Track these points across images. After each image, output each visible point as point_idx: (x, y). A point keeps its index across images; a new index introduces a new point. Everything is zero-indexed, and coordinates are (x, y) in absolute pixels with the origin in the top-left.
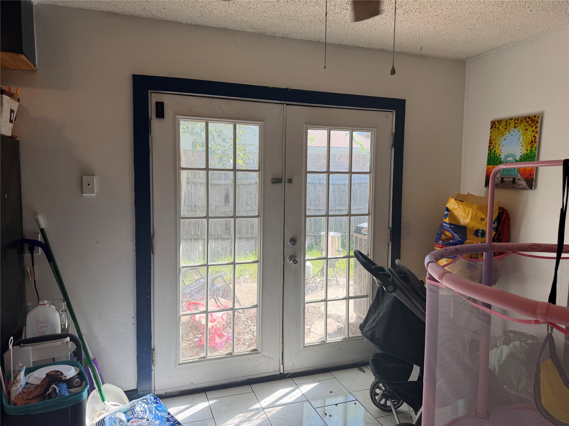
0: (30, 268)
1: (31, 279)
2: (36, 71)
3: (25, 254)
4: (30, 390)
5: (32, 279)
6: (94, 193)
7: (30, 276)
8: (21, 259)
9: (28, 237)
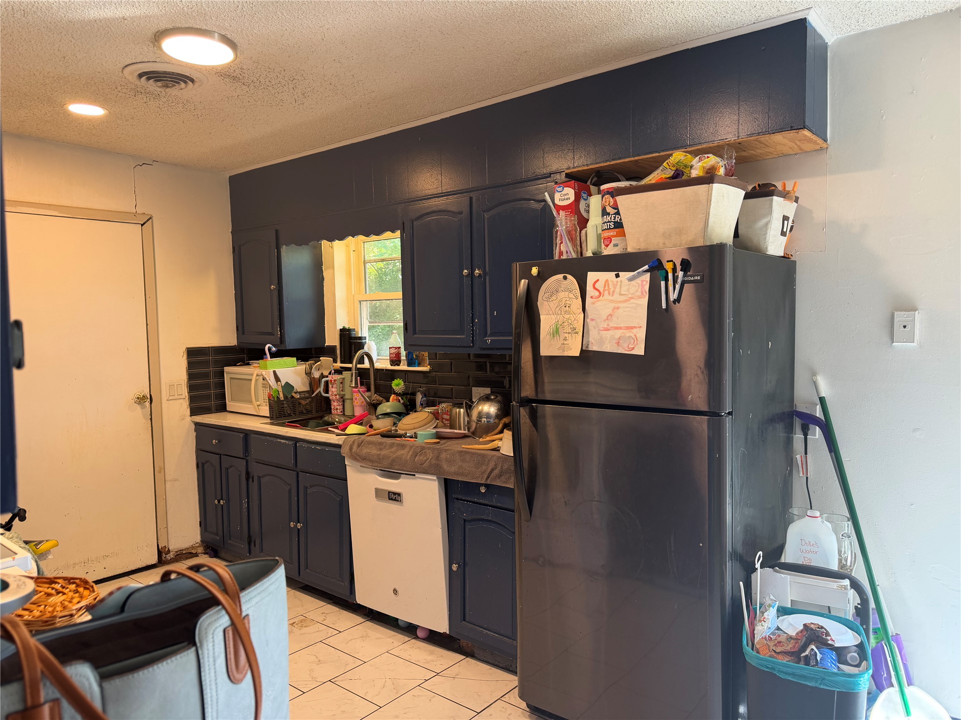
0: (801, 456)
1: (801, 475)
2: (827, 148)
3: (795, 435)
4: (779, 639)
5: (803, 474)
6: (914, 342)
7: (801, 469)
8: (789, 442)
9: (801, 408)
